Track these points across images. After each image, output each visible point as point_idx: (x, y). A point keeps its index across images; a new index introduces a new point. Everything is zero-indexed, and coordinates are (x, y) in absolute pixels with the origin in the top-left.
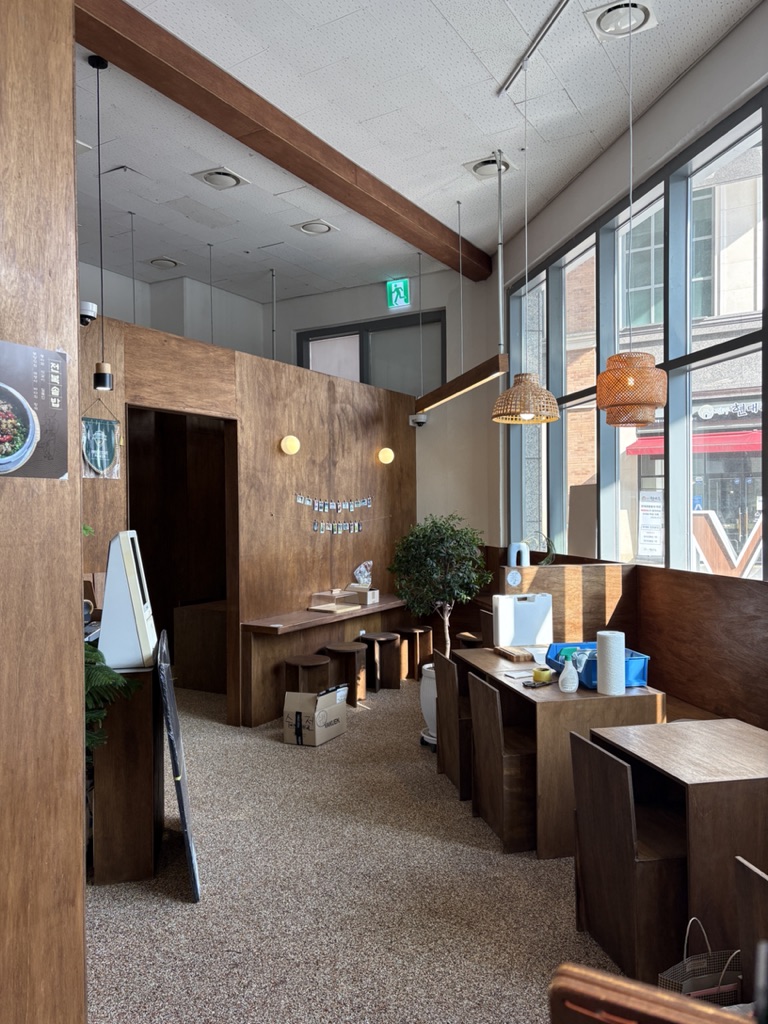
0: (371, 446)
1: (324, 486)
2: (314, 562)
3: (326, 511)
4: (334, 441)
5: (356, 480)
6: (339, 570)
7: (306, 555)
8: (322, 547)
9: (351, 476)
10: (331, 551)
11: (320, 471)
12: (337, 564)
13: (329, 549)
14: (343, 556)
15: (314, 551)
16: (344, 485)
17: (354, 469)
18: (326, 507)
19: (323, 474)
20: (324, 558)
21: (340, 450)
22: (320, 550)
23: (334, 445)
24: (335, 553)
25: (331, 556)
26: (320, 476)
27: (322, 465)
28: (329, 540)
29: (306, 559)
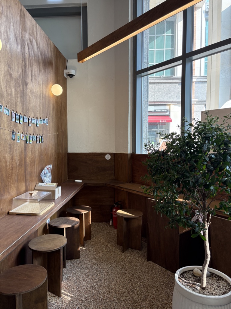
0: (47, 80)
1: (19, 100)
2: (12, 168)
3: (21, 122)
4: (25, 64)
5: (40, 102)
6: (31, 173)
7: (6, 162)
8: (18, 154)
9: (36, 98)
10: (25, 158)
11: (16, 86)
12: (29, 169)
13: (23, 157)
14: (33, 162)
15: (12, 158)
16: (33, 104)
17: (38, 93)
18: (21, 120)
19: (18, 90)
20: (20, 164)
21: (30, 74)
22: (17, 157)
23: (25, 67)
24: (28, 160)
25: (25, 162)
26: (16, 89)
27: (16, 81)
28: (23, 149)
29: (6, 166)
